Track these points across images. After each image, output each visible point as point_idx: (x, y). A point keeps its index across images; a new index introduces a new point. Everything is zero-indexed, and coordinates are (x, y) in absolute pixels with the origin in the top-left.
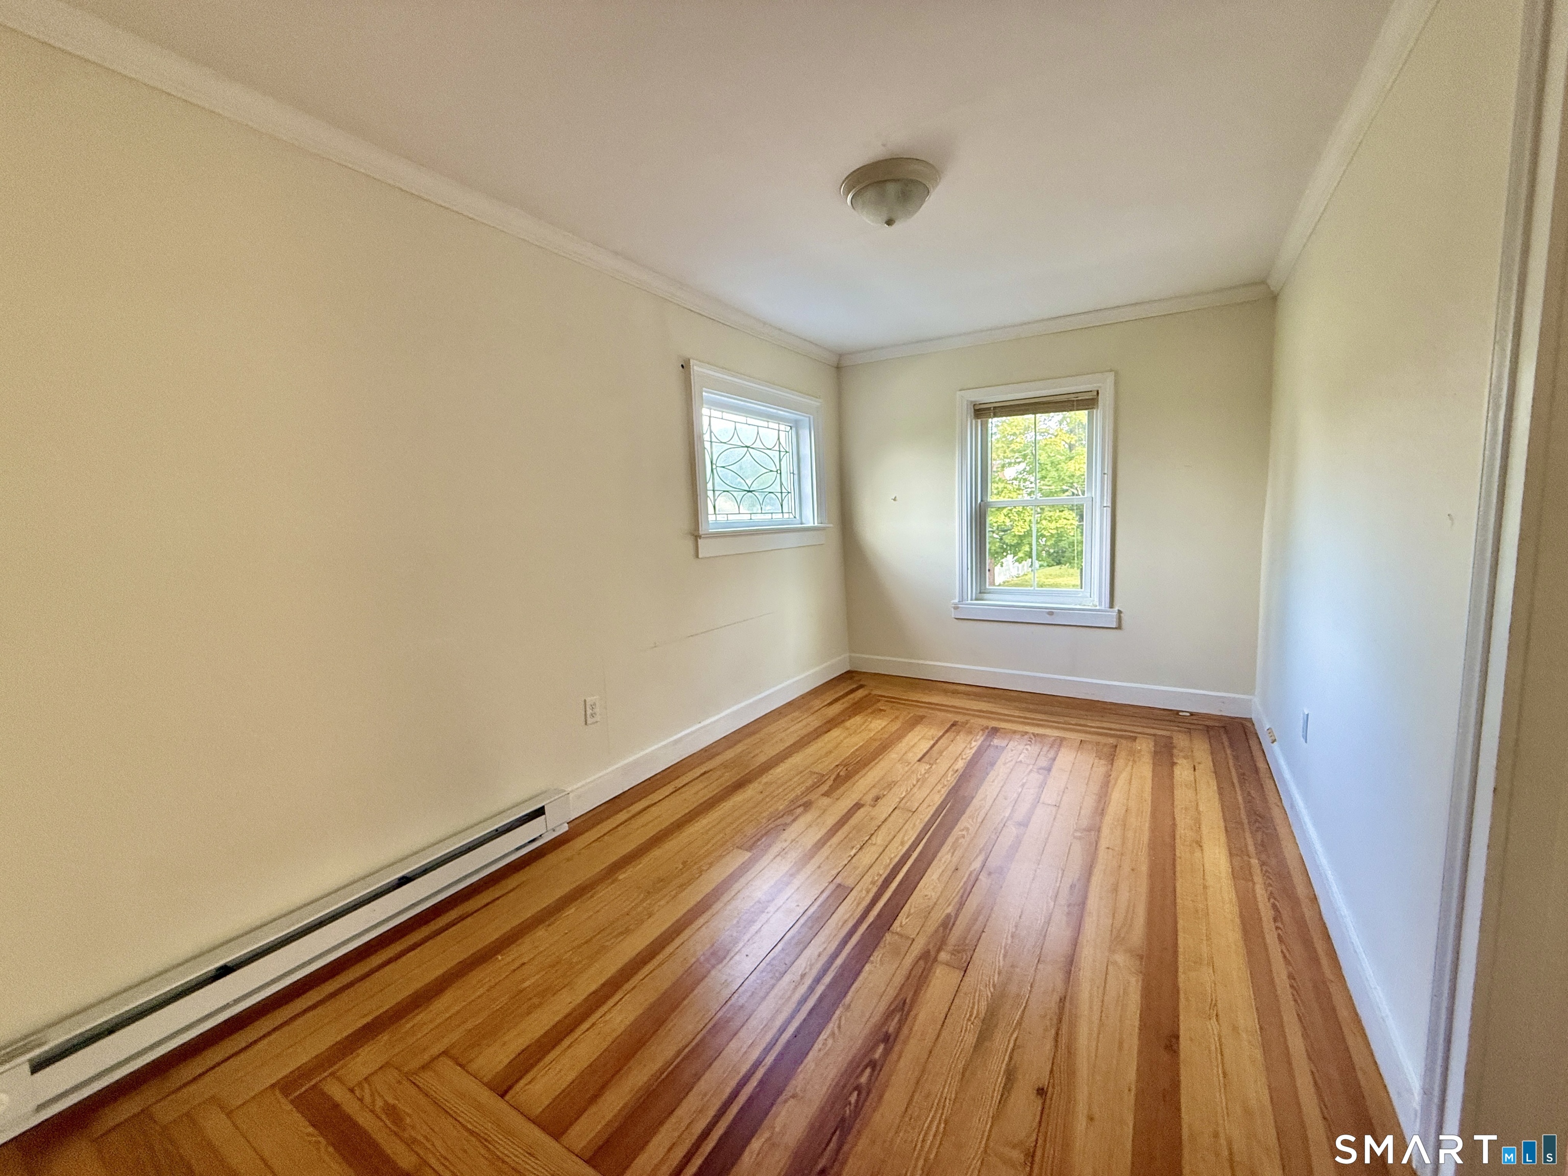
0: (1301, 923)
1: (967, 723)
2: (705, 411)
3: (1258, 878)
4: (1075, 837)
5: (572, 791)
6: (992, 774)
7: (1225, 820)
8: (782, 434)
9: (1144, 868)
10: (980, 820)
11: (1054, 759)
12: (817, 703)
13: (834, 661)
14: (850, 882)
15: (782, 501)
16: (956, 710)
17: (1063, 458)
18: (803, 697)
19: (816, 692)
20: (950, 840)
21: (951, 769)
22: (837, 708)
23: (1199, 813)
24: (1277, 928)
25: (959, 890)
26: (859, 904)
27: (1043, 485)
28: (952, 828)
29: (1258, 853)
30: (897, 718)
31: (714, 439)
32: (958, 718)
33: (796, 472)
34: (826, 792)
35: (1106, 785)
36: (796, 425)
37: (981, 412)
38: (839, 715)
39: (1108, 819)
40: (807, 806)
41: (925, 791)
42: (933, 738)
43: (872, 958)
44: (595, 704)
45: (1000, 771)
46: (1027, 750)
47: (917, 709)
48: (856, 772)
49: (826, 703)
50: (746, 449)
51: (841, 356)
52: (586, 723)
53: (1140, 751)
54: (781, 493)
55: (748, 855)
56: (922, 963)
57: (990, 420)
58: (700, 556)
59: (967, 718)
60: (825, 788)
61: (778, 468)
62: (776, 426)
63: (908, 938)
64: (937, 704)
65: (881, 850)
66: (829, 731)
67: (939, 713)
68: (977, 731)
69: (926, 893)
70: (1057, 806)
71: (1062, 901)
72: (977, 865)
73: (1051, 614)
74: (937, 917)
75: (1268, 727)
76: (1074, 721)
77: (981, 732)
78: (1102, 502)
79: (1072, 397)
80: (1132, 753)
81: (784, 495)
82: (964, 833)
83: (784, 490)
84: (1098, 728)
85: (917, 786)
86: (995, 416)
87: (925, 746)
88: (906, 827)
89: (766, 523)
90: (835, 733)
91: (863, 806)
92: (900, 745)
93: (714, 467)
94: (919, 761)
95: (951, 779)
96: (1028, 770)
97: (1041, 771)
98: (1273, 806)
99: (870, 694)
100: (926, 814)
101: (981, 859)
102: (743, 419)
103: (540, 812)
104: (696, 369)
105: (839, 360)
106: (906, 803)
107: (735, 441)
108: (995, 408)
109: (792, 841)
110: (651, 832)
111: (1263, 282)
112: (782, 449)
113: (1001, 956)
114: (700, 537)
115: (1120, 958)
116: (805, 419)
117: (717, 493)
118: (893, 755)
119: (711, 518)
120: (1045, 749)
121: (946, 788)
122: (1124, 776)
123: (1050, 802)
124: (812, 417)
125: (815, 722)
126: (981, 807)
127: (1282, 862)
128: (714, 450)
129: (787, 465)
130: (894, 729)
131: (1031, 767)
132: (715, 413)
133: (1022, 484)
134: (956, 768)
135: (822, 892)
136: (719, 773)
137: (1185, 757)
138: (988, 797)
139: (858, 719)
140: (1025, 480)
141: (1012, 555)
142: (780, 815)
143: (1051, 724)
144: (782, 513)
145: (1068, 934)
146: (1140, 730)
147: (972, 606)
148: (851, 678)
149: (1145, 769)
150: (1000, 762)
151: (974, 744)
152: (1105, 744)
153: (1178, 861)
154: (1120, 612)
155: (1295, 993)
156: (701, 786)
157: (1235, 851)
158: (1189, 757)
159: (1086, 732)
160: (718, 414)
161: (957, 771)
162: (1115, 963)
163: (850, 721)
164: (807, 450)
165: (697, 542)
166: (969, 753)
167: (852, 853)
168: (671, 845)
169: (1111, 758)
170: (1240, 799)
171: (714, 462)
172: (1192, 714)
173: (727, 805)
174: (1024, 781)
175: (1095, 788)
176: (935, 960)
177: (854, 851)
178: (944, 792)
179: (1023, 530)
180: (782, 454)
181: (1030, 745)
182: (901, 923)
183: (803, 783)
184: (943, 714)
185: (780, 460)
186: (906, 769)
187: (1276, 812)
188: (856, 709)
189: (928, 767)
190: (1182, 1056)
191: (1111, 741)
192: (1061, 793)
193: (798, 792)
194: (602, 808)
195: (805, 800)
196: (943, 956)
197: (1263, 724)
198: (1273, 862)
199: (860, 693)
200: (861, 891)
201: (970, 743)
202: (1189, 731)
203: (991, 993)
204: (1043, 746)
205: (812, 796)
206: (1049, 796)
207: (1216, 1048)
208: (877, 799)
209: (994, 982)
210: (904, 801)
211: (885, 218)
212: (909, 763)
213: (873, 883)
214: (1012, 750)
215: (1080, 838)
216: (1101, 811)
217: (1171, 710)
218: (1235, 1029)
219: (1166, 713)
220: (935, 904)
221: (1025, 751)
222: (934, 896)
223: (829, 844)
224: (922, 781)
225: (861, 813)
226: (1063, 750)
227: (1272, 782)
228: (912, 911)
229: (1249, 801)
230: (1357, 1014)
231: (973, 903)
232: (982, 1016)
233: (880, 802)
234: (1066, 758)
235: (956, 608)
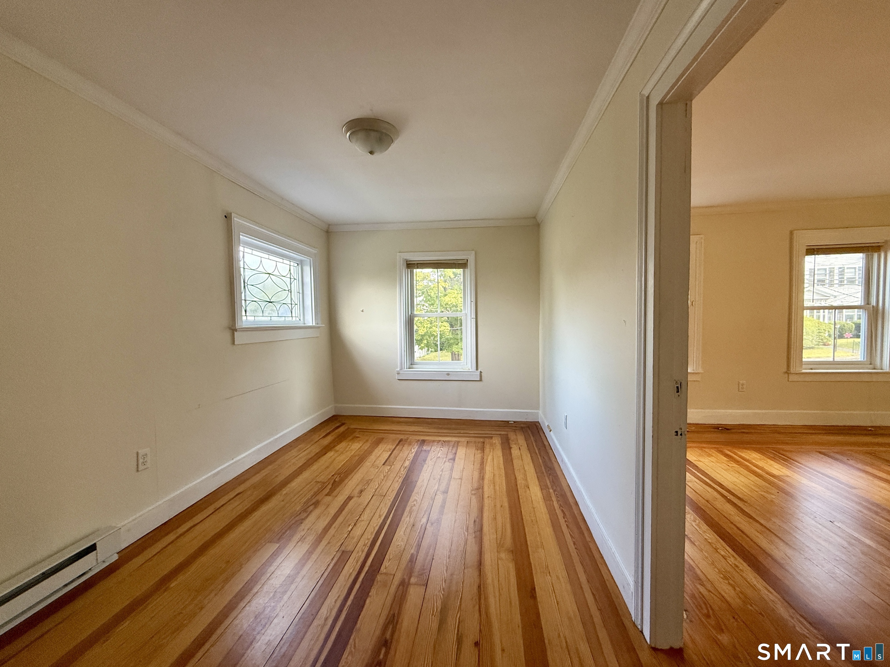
0: (574, 517)
1: (408, 439)
2: (241, 248)
3: (554, 499)
4: (472, 494)
5: (123, 526)
6: (425, 466)
7: (536, 473)
8: (292, 268)
9: (506, 504)
10: (422, 494)
11: (456, 454)
12: (316, 437)
13: (323, 410)
14: (350, 548)
15: (292, 309)
16: (400, 432)
17: (442, 295)
18: (305, 435)
19: (314, 430)
20: (408, 509)
21: (402, 467)
22: (329, 439)
23: (525, 471)
24: (565, 521)
25: (417, 538)
26: (357, 562)
27: (432, 308)
28: (408, 501)
29: (552, 487)
30: (367, 441)
31: (246, 267)
32: (402, 437)
33: (301, 292)
34: (328, 493)
35: (482, 464)
36: (301, 263)
37: (410, 265)
38: (330, 443)
39: (486, 481)
40: (316, 504)
41: (389, 483)
42: (390, 451)
43: (370, 594)
44: (146, 455)
45: (429, 463)
46: (442, 450)
47: (378, 434)
48: (346, 477)
49: (321, 437)
50: (268, 275)
51: (329, 225)
52: (138, 471)
53: (495, 443)
54: (291, 304)
55: (278, 545)
56: (401, 587)
57: (415, 270)
58: (236, 343)
59: (408, 436)
60: (327, 491)
61: (289, 289)
62: (288, 262)
63: (391, 574)
64: (389, 430)
65: (368, 522)
66: (325, 454)
67: (391, 435)
68: (414, 442)
69: (398, 544)
70: (461, 479)
71: (471, 531)
72: (424, 520)
73: (448, 374)
74: (406, 557)
75: (547, 425)
76: (462, 432)
77: (416, 443)
78: (471, 316)
79: (455, 262)
80: (492, 445)
81: (293, 305)
82: (415, 503)
83: (293, 303)
84: (474, 434)
85: (384, 480)
86: (418, 268)
87: (386, 455)
88: (381, 506)
89: (281, 323)
90: (330, 454)
91: (352, 497)
92: (371, 457)
93: (246, 285)
94: (384, 464)
95: (403, 472)
96: (444, 461)
97: (450, 461)
98: (554, 462)
99: (348, 428)
100: (391, 496)
101: (426, 517)
102: (266, 256)
103: (93, 548)
104: (236, 220)
105: (329, 228)
106: (379, 491)
107: (261, 269)
108: (417, 264)
109: (308, 529)
110: (196, 544)
111: (535, 218)
112: (292, 277)
113: (445, 571)
114: (236, 330)
115: (503, 555)
116: (307, 260)
117: (248, 302)
118: (368, 463)
119: (244, 318)
120: (451, 448)
121: (401, 478)
122: (490, 458)
123: (457, 477)
124: (312, 259)
125: (315, 449)
126: (421, 486)
127: (562, 489)
128: (246, 273)
129: (295, 286)
130: (366, 448)
131: (445, 459)
132: (247, 250)
133: (422, 307)
134: (405, 465)
135: (332, 559)
136: (249, 493)
137: (515, 444)
138: (425, 479)
139: (343, 444)
140: (423, 305)
141: (418, 346)
142: (298, 513)
143: (451, 434)
144: (292, 317)
145: (476, 548)
146: (494, 432)
147: (407, 373)
148: (336, 419)
149: (499, 452)
150: (429, 458)
151: (413, 450)
152: (479, 442)
153: (520, 497)
154: (481, 372)
155: (578, 551)
156: (238, 503)
157: (543, 487)
158: (517, 443)
159: (470, 437)
160: (250, 251)
161: (406, 467)
162: (501, 559)
163: (339, 446)
164: (308, 279)
165: (233, 334)
166: (411, 456)
167: (350, 529)
168: (214, 551)
169: (483, 449)
170: (541, 461)
171: (246, 281)
172: (515, 422)
173: (257, 515)
174: (442, 467)
175: (477, 466)
176: (409, 584)
177: (350, 527)
178: (401, 480)
179: (423, 332)
180: (292, 280)
181: (443, 447)
182: (386, 566)
183: (311, 490)
184: (394, 435)
185: (291, 284)
186: (377, 470)
187: (555, 465)
188: (341, 438)
189: (389, 467)
190: (538, 599)
191: (482, 440)
192: (462, 471)
193: (309, 496)
194: (151, 535)
195: (314, 501)
196: (413, 580)
197: (545, 423)
198: (558, 489)
199: (342, 429)
200: (358, 552)
201: (411, 450)
202: (515, 431)
203: (443, 595)
204: (449, 447)
205: (319, 497)
206: (456, 474)
207: (552, 591)
208: (361, 491)
209: (443, 587)
210: (377, 490)
211: (370, 150)
212: (378, 467)
213: (365, 545)
214: (434, 452)
215: (475, 494)
216: (482, 478)
217: (505, 421)
218: (558, 577)
219: (503, 422)
220: (404, 549)
221: (440, 451)
222: (403, 544)
223: (334, 526)
224: (386, 477)
225: (351, 503)
226: (459, 447)
227: (551, 451)
228: (391, 557)
229: (544, 462)
230: (601, 555)
231: (425, 543)
232: (439, 610)
233: (363, 493)
234: (462, 451)
235: (398, 374)
